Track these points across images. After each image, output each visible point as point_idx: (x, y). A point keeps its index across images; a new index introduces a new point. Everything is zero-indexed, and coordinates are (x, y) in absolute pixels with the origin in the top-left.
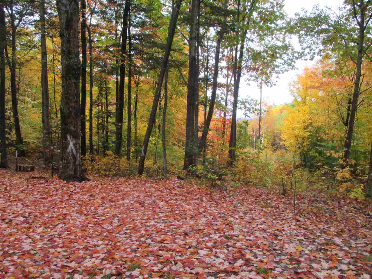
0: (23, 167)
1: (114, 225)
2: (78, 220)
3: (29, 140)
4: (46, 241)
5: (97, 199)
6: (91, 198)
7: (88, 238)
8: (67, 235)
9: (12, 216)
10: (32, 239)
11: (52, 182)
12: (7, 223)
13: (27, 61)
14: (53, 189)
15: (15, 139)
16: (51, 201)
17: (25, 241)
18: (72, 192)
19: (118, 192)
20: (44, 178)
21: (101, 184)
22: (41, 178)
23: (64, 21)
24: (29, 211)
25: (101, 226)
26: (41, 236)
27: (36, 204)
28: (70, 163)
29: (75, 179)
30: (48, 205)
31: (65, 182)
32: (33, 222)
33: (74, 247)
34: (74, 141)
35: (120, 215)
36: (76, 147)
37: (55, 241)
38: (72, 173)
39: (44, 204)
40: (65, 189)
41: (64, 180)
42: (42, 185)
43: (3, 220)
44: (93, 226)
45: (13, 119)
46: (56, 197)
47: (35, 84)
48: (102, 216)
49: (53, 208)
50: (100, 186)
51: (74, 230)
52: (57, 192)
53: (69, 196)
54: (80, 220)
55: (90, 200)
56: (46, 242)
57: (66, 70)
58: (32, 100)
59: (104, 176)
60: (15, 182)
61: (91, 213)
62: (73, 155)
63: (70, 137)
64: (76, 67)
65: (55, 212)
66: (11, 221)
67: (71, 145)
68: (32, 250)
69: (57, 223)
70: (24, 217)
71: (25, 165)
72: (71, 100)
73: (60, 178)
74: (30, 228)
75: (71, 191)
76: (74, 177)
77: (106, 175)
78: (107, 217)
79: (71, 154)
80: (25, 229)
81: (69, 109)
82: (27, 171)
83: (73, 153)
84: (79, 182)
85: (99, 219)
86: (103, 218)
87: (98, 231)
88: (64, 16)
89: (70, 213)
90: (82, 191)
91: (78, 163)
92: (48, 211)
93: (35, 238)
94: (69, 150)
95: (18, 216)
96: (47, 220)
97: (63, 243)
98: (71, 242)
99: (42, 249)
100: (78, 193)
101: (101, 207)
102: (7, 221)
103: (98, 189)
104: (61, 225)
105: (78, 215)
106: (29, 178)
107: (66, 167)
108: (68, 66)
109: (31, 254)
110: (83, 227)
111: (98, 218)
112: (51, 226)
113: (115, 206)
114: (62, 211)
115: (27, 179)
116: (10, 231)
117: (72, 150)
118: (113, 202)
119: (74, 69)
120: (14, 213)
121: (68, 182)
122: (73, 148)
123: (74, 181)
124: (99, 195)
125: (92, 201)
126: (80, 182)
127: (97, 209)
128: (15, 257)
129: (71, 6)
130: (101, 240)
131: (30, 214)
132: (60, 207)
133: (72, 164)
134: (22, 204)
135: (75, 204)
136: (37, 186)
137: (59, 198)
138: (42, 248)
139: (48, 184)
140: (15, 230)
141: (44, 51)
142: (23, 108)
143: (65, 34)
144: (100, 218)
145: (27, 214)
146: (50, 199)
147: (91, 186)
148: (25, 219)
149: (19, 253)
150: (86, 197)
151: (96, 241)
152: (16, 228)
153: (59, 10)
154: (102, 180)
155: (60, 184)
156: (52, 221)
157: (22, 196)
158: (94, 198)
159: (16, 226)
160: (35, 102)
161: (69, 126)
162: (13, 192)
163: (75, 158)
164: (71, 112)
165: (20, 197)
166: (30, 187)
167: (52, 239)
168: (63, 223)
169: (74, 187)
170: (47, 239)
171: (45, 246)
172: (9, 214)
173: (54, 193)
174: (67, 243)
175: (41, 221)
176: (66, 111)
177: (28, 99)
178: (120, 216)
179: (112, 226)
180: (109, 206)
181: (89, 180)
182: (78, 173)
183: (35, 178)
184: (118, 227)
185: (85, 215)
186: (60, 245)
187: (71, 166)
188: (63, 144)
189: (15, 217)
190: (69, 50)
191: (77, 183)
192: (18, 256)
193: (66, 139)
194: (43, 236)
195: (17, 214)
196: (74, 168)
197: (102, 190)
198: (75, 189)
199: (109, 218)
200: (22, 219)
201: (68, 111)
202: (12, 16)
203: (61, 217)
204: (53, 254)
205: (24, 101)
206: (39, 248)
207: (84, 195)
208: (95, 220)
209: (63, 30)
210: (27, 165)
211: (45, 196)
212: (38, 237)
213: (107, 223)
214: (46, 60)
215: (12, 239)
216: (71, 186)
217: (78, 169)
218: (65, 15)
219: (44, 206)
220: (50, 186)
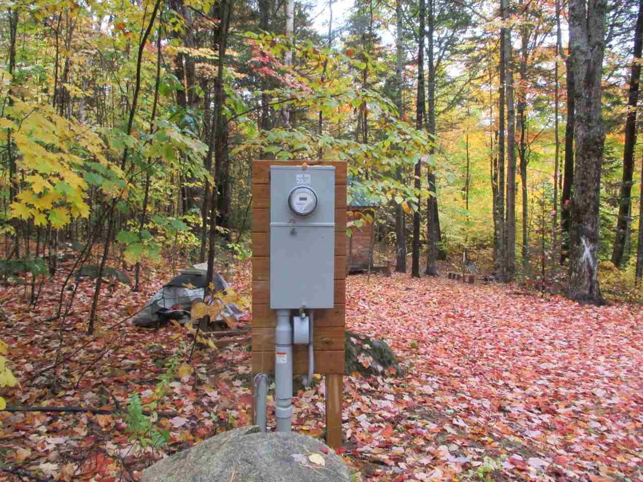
23: (583, 76)
28: (583, 277)
29: (592, 301)
31: (577, 304)
34: (591, 247)
36: (594, 254)
38: (587, 292)
41: (574, 301)
43: (541, 340)
62: (589, 266)
63: (586, 241)
64: (598, 140)
66: (552, 343)
67: (587, 253)
71: (462, 274)
73: (567, 297)
76: (589, 299)
79: (586, 264)
81: (585, 201)
83: (589, 263)
88: (583, 69)
94: (583, 258)
95: (554, 339)
102: (547, 342)
107: (576, 282)
114: (607, 341)
117: (588, 259)
119: (596, 143)
121: (581, 304)
122: (589, 256)
123: (591, 304)
126: (599, 306)
129: (593, 52)
133: (586, 279)
139: (552, 304)
145: (564, 339)
147: (618, 314)
150: (625, 328)
153: (577, 62)
155: (569, 306)
161: (584, 225)
163: (591, 271)
164: (589, 205)
169: (593, 311)
176: (581, 203)
182: (595, 293)
187: (586, 283)
188: (575, 250)
191: (596, 307)
193: (579, 242)
196: (589, 285)
200: (565, 343)
201: (584, 203)
210: (464, 274)
216: (588, 310)
218: (585, 67)
220: (555, 307)
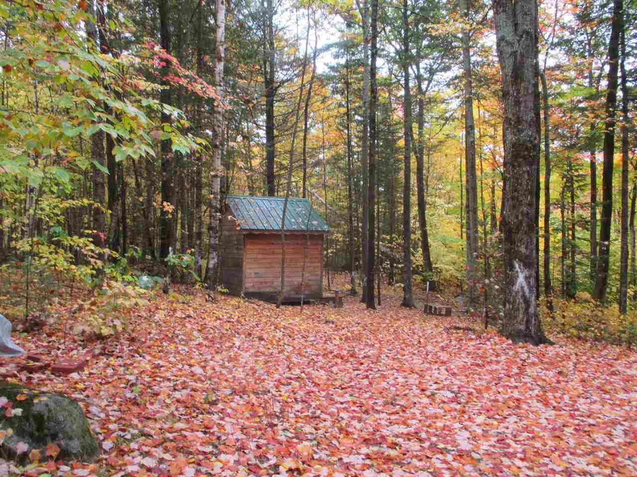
0: (435, 308)
1: (616, 440)
2: (543, 416)
3: (442, 265)
4: (493, 440)
5: (572, 381)
6: (561, 378)
7: (567, 453)
8: (528, 440)
9: (435, 386)
10: (470, 432)
11: (488, 340)
12: (428, 397)
13: (441, 142)
14: (491, 351)
15: (422, 263)
16: (491, 372)
17: (459, 433)
18: (524, 361)
19: (613, 374)
20: (474, 331)
21: (576, 355)
22: (468, 329)
23: (509, 71)
24: (458, 382)
25: (589, 435)
26: (483, 430)
27: (467, 373)
28: (518, 310)
29: (527, 339)
30: (486, 377)
31: (510, 342)
32: (467, 403)
33: (546, 465)
34: (526, 273)
35: (624, 421)
36: (529, 282)
37: (509, 446)
38: (522, 327)
39: (479, 374)
40: (511, 353)
41: (507, 339)
42: (473, 343)
43: (423, 390)
44: (573, 432)
45: (419, 232)
46: (499, 367)
47: (450, 177)
48: (589, 417)
49: (496, 384)
50: (573, 357)
51: (539, 433)
52: (499, 358)
53: (519, 368)
54: (547, 415)
55: (558, 382)
56: (492, 443)
57: (513, 152)
58: (445, 203)
59: (576, 339)
60: (429, 331)
61: (566, 406)
62: (524, 296)
63: (519, 265)
64: (529, 145)
65: (499, 393)
66: (433, 395)
67: (521, 280)
68: (474, 451)
69: (507, 413)
70: (452, 392)
71: (438, 306)
72: (521, 201)
73: (501, 333)
74: (464, 412)
75: (521, 360)
76: (525, 336)
77: (579, 338)
78: (598, 420)
79: (521, 293)
80: (456, 413)
81: (517, 217)
82: (440, 315)
83: (524, 293)
84: (533, 345)
85: (583, 421)
86: (591, 421)
87: (584, 444)
88: (509, 63)
89: (526, 398)
90: (542, 362)
91: (533, 312)
92: (488, 389)
93: (475, 431)
94: (517, 287)
95: (443, 388)
96: (489, 404)
97: (524, 452)
98: (537, 453)
99: (489, 454)
100: (534, 364)
101: (583, 398)
102: (428, 393)
103: (571, 363)
104: (513, 419)
105: (540, 405)
106: (450, 328)
107: (510, 316)
108: (515, 143)
109: (472, 458)
110: (554, 429)
111: (581, 418)
112: (497, 417)
113: (611, 402)
114: (512, 392)
115: (447, 330)
116: (434, 411)
117: (522, 288)
118: (606, 392)
119: (527, 149)
120: (436, 383)
121: (515, 342)
122: (524, 284)
123: (526, 342)
124: (574, 374)
125: (563, 383)
126: (537, 344)
127: (576, 402)
128: (449, 458)
130: (595, 465)
131: (462, 389)
132: (508, 386)
133: (521, 312)
134: (447, 370)
135: (532, 384)
136: (464, 342)
137: (503, 369)
138: (489, 452)
139: (482, 341)
140: (441, 411)
141: (470, 124)
142: (433, 215)
143: (511, 92)
144: (585, 419)
145: (455, 389)
146: (488, 367)
147: (557, 354)
148: (453, 395)
149: (453, 450)
150: (551, 374)
151: (584, 464)
152: (442, 408)
153: (502, 54)
154: (574, 345)
155: (501, 344)
156: (498, 409)
157: (444, 356)
158: (566, 379)
159: (442, 405)
160: (450, 205)
161: (517, 246)
162: (429, 348)
163: (527, 302)
164: (521, 222)
165: (441, 358)
166: (454, 343)
167: (503, 440)
168: (518, 415)
169: (525, 351)
170: (496, 439)
171: (493, 450)
172: (430, 383)
173: (494, 358)
174: (530, 454)
175: (480, 405)
176: (512, 220)
177: (440, 201)
178: (626, 423)
179: (611, 440)
180: (598, 399)
181: (552, 344)
182: (533, 329)
183: (459, 328)
184: (625, 445)
185: (554, 407)
186: (519, 455)
187: (521, 316)
188: (507, 276)
189: (438, 389)
190: (518, 118)
191: (531, 346)
192: (453, 455)
193: (512, 267)
194: (487, 431)
195: (442, 385)
196: (525, 319)
197: (580, 366)
198: (529, 357)
199: (604, 423)
200: (450, 395)
201: (516, 220)
202: (419, 78)
203: (511, 404)
204: (509, 467)
205: (434, 205)
206: (484, 452)
207: (547, 369)
208: (576, 422)
209: (508, 86)
210: (441, 306)
211: (480, 362)
212: (479, 431)
213: (600, 433)
214: (474, 138)
215: (440, 424)
216: (520, 350)
217: (533, 322)
218: (512, 60)
219: (480, 379)
220: (484, 346)
